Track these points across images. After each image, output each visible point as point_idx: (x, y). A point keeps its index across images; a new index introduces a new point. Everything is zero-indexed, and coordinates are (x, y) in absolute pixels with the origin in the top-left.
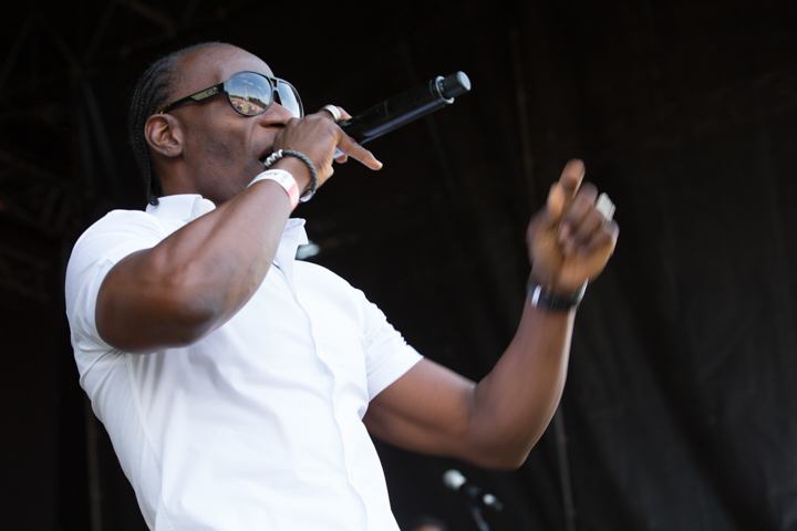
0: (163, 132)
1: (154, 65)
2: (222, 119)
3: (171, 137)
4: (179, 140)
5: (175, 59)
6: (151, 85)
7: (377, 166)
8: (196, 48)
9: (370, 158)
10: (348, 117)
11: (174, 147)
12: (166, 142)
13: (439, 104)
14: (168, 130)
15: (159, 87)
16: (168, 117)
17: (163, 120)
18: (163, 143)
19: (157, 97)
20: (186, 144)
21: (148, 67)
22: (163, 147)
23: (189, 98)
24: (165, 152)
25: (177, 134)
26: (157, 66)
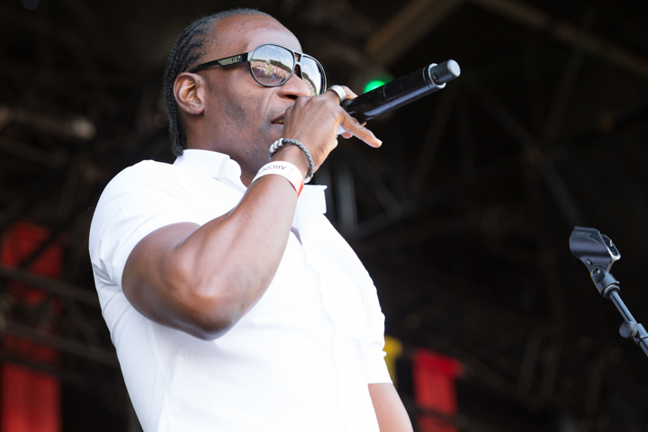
0: (190, 90)
1: (194, 24)
2: (242, 86)
3: (195, 96)
4: (202, 100)
5: (213, 21)
6: (186, 43)
7: (376, 144)
8: (235, 12)
9: (371, 137)
10: (354, 96)
11: (197, 105)
12: (191, 100)
13: (431, 90)
14: (194, 88)
15: (193, 46)
16: (196, 77)
17: (192, 79)
18: (187, 100)
19: (189, 56)
20: (208, 104)
21: (189, 23)
22: (187, 104)
23: (216, 62)
24: (188, 109)
25: (201, 94)
26: (197, 25)
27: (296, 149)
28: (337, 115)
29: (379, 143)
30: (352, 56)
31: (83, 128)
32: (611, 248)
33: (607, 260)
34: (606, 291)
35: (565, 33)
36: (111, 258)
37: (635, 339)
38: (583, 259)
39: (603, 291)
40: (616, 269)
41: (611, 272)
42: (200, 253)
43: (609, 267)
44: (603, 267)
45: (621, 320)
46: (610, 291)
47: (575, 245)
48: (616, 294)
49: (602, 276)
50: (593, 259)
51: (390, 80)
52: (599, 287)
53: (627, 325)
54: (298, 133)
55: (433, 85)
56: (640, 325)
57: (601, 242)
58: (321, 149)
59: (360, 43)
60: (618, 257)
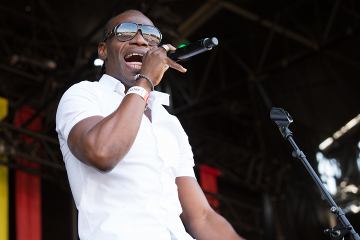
11: (104, 56)
16: (104, 44)
25: (106, 51)
27: (145, 80)
28: (165, 61)
29: (185, 70)
30: (172, 33)
31: (52, 65)
32: (289, 117)
33: (287, 122)
34: (287, 136)
35: (266, 23)
36: (63, 129)
37: (299, 158)
38: (276, 122)
39: (285, 137)
40: (291, 127)
41: (288, 128)
42: (98, 135)
43: (288, 125)
44: (285, 126)
45: (293, 149)
46: (288, 136)
47: (272, 116)
48: (291, 138)
49: (285, 129)
50: (281, 122)
51: (188, 43)
52: (283, 135)
53: (296, 151)
54: (147, 70)
55: (206, 49)
56: (301, 151)
57: (284, 114)
58: (157, 78)
59: (176, 27)
60: (292, 121)
